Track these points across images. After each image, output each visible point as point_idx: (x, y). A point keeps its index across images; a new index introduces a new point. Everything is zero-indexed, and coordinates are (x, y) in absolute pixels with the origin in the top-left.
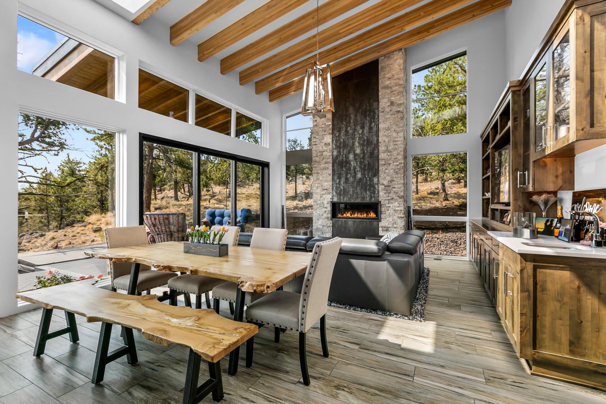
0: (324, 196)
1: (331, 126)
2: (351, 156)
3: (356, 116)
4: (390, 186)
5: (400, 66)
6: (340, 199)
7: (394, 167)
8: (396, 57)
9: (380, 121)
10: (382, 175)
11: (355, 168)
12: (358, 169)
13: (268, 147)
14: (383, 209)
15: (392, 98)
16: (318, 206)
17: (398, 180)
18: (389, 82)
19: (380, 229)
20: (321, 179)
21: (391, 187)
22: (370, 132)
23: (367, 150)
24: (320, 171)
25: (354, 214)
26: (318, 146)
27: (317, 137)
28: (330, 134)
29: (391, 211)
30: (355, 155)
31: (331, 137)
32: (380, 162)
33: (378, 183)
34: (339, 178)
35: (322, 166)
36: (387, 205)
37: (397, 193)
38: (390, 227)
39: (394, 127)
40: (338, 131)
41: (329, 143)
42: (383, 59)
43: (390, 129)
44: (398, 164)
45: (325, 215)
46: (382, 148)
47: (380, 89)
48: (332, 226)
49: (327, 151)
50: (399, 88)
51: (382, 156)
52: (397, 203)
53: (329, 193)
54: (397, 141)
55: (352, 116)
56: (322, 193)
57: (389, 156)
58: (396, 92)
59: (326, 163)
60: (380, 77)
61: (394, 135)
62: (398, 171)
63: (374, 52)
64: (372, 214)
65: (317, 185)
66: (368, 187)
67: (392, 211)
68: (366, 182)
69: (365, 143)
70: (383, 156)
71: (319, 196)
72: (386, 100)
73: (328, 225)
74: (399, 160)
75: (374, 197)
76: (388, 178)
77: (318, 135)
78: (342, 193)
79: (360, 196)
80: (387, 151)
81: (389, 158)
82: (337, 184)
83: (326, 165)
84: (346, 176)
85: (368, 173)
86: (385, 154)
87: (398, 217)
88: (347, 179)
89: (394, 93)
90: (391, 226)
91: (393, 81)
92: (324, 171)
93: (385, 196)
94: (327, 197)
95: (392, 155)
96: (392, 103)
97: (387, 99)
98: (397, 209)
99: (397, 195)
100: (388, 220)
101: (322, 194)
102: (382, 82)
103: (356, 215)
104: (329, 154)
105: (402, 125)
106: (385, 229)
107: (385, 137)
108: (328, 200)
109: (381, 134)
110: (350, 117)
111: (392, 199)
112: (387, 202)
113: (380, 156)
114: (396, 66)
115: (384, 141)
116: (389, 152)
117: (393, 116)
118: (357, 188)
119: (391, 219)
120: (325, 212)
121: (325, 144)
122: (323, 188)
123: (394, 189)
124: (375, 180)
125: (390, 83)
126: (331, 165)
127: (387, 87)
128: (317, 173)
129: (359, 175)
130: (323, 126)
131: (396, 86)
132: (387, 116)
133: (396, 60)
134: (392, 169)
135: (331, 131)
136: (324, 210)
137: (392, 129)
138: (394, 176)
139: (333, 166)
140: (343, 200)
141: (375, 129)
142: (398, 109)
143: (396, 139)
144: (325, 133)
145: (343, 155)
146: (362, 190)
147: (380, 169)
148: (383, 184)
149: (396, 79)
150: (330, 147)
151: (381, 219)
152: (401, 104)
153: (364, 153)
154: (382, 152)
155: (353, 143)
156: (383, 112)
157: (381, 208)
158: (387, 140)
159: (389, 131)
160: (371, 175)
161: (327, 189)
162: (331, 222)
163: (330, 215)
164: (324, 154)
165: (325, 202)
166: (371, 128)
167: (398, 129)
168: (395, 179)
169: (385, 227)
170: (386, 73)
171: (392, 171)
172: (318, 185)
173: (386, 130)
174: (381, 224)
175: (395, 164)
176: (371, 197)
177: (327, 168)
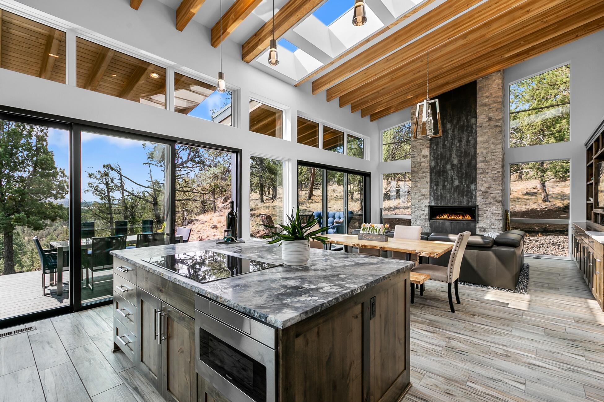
0: (422, 201)
1: (429, 141)
2: (449, 167)
3: (453, 131)
4: (487, 192)
5: (498, 85)
6: (437, 203)
7: (491, 175)
8: (494, 78)
9: (478, 135)
10: (479, 183)
11: (452, 177)
12: (456, 177)
13: (369, 160)
14: (480, 212)
15: (490, 115)
16: (416, 209)
17: (496, 187)
18: (487, 100)
19: (478, 229)
20: (419, 185)
21: (489, 193)
22: (467, 145)
23: (464, 161)
24: (418, 180)
25: (451, 216)
26: (416, 158)
28: (427, 147)
29: (489, 214)
30: (453, 165)
31: (429, 150)
32: (478, 171)
33: (476, 189)
34: (437, 185)
35: (420, 175)
36: (484, 209)
37: (495, 198)
38: (487, 228)
39: (492, 140)
40: (436, 145)
41: (427, 156)
42: (481, 81)
43: (488, 142)
44: (496, 172)
45: (423, 217)
46: (479, 159)
47: (478, 107)
48: (430, 227)
49: (425, 162)
50: (497, 105)
51: (479, 165)
52: (495, 207)
53: (427, 198)
54: (495, 152)
55: (450, 132)
56: (420, 198)
57: (486, 165)
58: (494, 109)
59: (423, 172)
60: (478, 96)
61: (492, 147)
62: (496, 178)
63: (471, 75)
64: (468, 217)
65: (415, 191)
66: (465, 193)
67: (490, 214)
68: (464, 189)
69: (463, 155)
70: (480, 166)
71: (417, 201)
72: (484, 116)
73: (426, 225)
74: (497, 169)
75: (471, 202)
76: (486, 185)
77: (416, 148)
78: (439, 198)
79: (457, 201)
80: (485, 161)
81: (487, 167)
82: (434, 190)
83: (424, 174)
84: (444, 183)
85: (466, 180)
86: (483, 164)
87: (496, 219)
88: (444, 187)
89: (492, 110)
90: (488, 227)
91: (491, 99)
92: (422, 180)
93: (482, 200)
94: (425, 202)
95: (490, 165)
96: (490, 119)
97: (485, 115)
98: (494, 212)
99: (495, 200)
100: (485, 222)
102: (480, 101)
103: (453, 217)
104: (427, 165)
105: (500, 138)
106: (482, 230)
107: (482, 149)
108: (426, 204)
109: (478, 146)
110: (448, 133)
111: (490, 203)
112: (485, 206)
113: (477, 166)
114: (494, 86)
115: (482, 153)
116: (486, 162)
117: (491, 130)
118: (454, 193)
119: (488, 221)
120: (423, 214)
121: (423, 156)
122: (421, 193)
123: (492, 195)
124: (473, 187)
125: (488, 101)
126: (429, 174)
127: (485, 105)
128: (415, 181)
129: (456, 183)
130: (421, 141)
131: (495, 103)
132: (485, 131)
133: (495, 80)
134: (489, 177)
135: (428, 145)
136: (422, 212)
137: (490, 142)
138: (492, 183)
139: (431, 175)
140: (441, 204)
141: (472, 142)
142: (497, 124)
143: (494, 151)
144: (423, 147)
145: (440, 165)
146: (459, 196)
147: (477, 177)
148: (481, 191)
149: (494, 98)
150: (428, 159)
151: (478, 221)
152: (499, 119)
153: (461, 164)
154: (479, 162)
155: (451, 155)
156: (481, 127)
157: (478, 211)
158: (484, 151)
159: (487, 144)
160: (469, 183)
161: (424, 195)
162: (429, 223)
163: (427, 217)
164: (422, 165)
165: (423, 206)
166: (468, 142)
167: (496, 141)
168: (492, 186)
169: (482, 228)
170: (484, 92)
171: (489, 179)
173: (484, 143)
174: (478, 225)
175: (492, 172)
176: (468, 202)
177: (425, 177)
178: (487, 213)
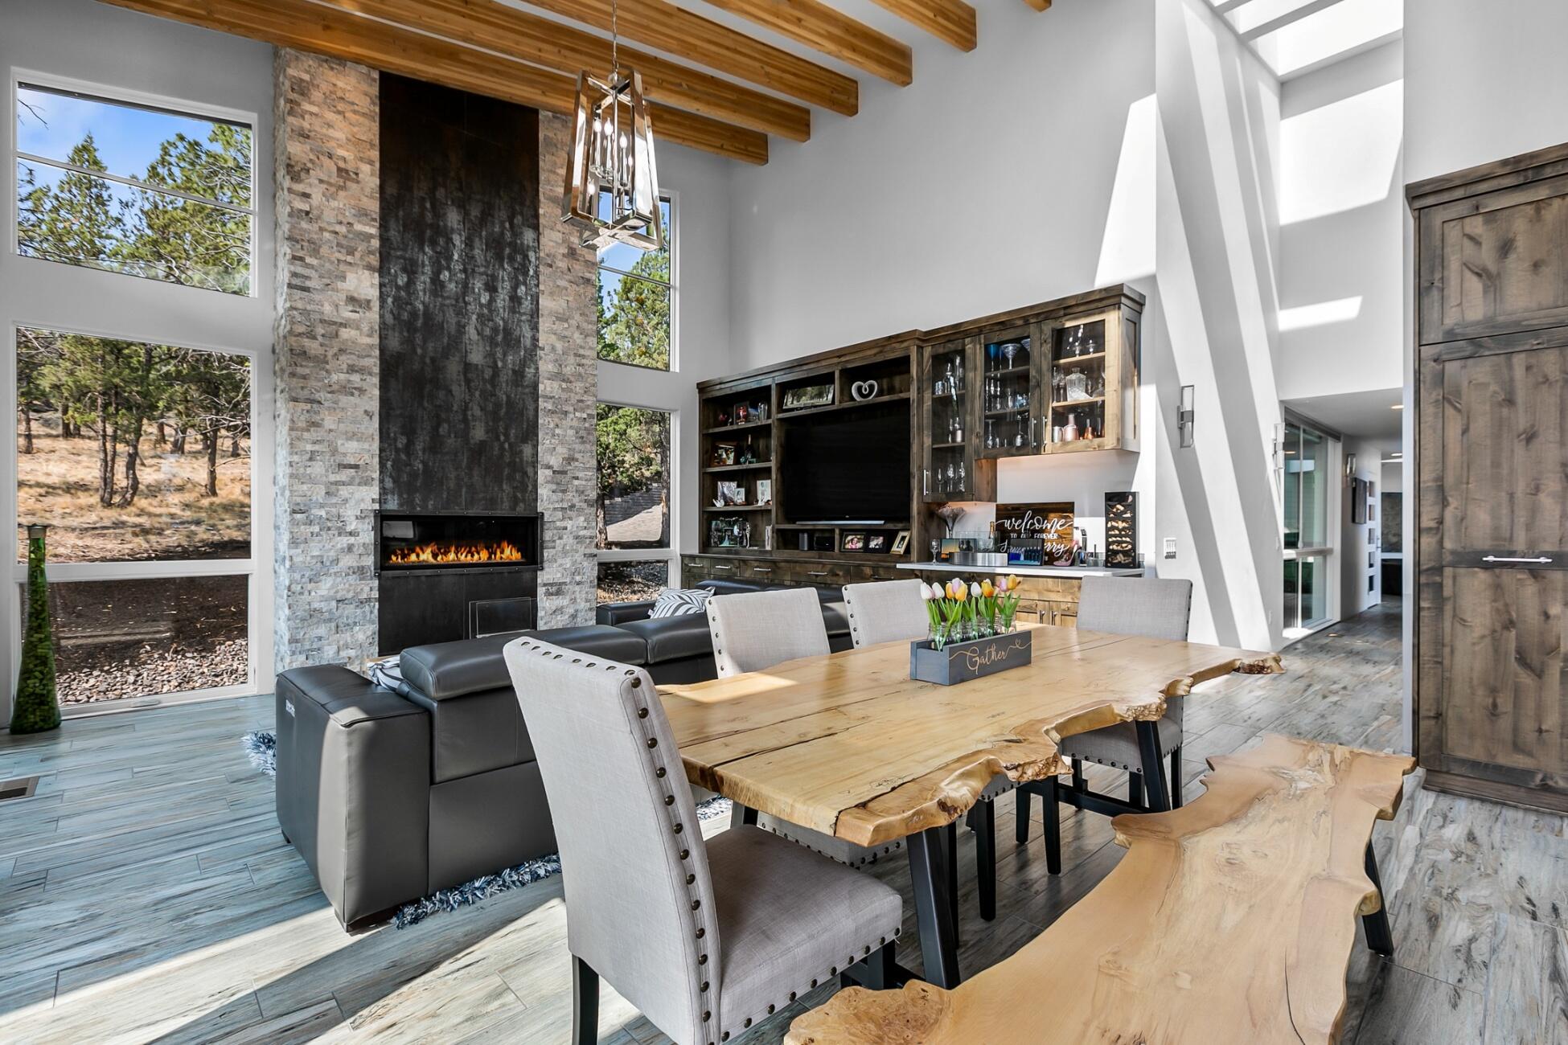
0: (344, 492)
1: (375, 243)
2: (452, 368)
3: (469, 243)
4: (566, 472)
6: (410, 502)
7: (575, 423)
9: (542, 287)
10: (545, 441)
11: (465, 409)
12: (478, 412)
14: (548, 535)
16: (316, 529)
17: (585, 459)
18: (563, 190)
19: (541, 591)
20: (329, 422)
21: (570, 475)
22: (513, 311)
23: (504, 361)
24: (321, 396)
25: (446, 553)
26: (317, 297)
27: (308, 260)
28: (369, 267)
29: (568, 540)
30: (467, 366)
31: (376, 282)
32: (542, 404)
33: (534, 463)
34: (410, 432)
35: (334, 377)
36: (558, 524)
37: (583, 492)
38: (565, 583)
39: (577, 317)
40: (404, 270)
41: (368, 302)
42: (549, 119)
43: (566, 321)
44: (585, 416)
45: (348, 561)
46: (546, 366)
47: (540, 197)
48: (381, 600)
49: (358, 328)
51: (546, 387)
52: (582, 519)
53: (366, 482)
54: (583, 357)
55: (457, 240)
56: (333, 478)
57: (563, 390)
59: (352, 369)
60: (539, 163)
61: (577, 338)
62: (584, 434)
64: (507, 551)
65: (309, 447)
66: (506, 471)
67: (571, 540)
68: (501, 456)
69: (499, 338)
70: (548, 389)
71: (321, 489)
72: (555, 236)
73: (362, 596)
74: (588, 407)
75: (524, 501)
76: (562, 451)
77: (315, 252)
78: (418, 483)
79: (481, 495)
80: (559, 376)
81: (564, 396)
82: (397, 450)
83: (356, 378)
84: (436, 428)
85: (507, 428)
86: (556, 385)
87: (585, 555)
88: (436, 440)
90: (568, 580)
92: (344, 400)
93: (554, 497)
94: (357, 496)
95: (571, 390)
96: (571, 252)
97: (560, 235)
98: (582, 533)
99: (582, 497)
100: (561, 565)
101: (336, 483)
102: (546, 181)
103: (452, 556)
104: (369, 340)
106: (554, 589)
107: (553, 337)
108: (363, 506)
109: (544, 324)
110: (449, 240)
111: (572, 507)
112: (559, 514)
113: (541, 387)
115: (553, 348)
116: (563, 380)
117: (574, 287)
118: (470, 469)
119: (567, 562)
120: (350, 548)
121: (351, 300)
122: (339, 459)
123: (576, 482)
124: (527, 450)
126: (376, 380)
127: (558, 202)
128: (312, 401)
129: (479, 433)
130: (343, 229)
132: (560, 283)
134: (570, 427)
135: (375, 260)
136: (345, 541)
137: (573, 322)
138: (578, 447)
139: (384, 386)
140: (424, 506)
141: (527, 305)
142: (588, 275)
143: (581, 352)
144: (349, 259)
145: (423, 356)
146: (488, 479)
147: (540, 421)
148: (549, 467)
150: (374, 315)
151: (542, 562)
152: (592, 263)
153: (494, 367)
154: (546, 375)
155: (461, 329)
156: (550, 266)
157: (542, 531)
158: (559, 347)
159: (565, 325)
160: (517, 437)
161: (356, 467)
162: (376, 583)
163: (369, 561)
164: (345, 333)
165: (350, 513)
166: (515, 299)
168: (577, 456)
169: (551, 585)
170: (556, 160)
171: (570, 432)
172: (317, 447)
173: (558, 319)
174: (543, 577)
175: (577, 414)
176: (515, 501)
177: (361, 391)
178: (565, 537)
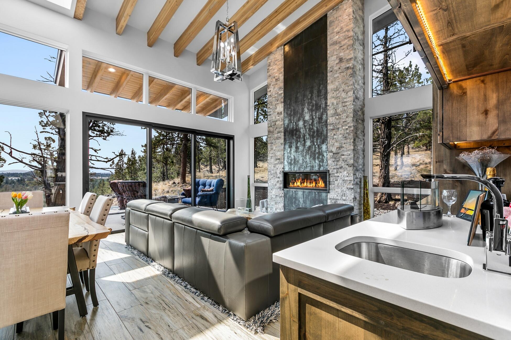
0: (277, 166)
1: (283, 95)
2: (301, 123)
3: (305, 80)
4: (338, 153)
5: (349, 15)
6: (291, 168)
7: (342, 132)
8: (345, 7)
9: (328, 82)
10: (330, 141)
11: (304, 136)
12: (308, 136)
13: (233, 121)
14: (331, 179)
15: (341, 54)
16: (272, 176)
17: (348, 146)
18: (337, 37)
19: (329, 201)
20: (274, 148)
21: (340, 154)
22: (318, 96)
23: (315, 116)
24: (273, 141)
25: (304, 183)
26: (272, 116)
27: (271, 107)
28: (282, 103)
29: (340, 181)
30: (305, 121)
31: (283, 106)
32: (329, 127)
33: (327, 151)
34: (290, 147)
35: (275, 136)
36: (336, 175)
37: (346, 161)
38: (338, 199)
39: (343, 86)
40: (289, 99)
41: (281, 112)
42: (332, 13)
43: (338, 90)
44: (347, 127)
45: (278, 185)
46: (330, 112)
47: (328, 47)
48: (284, 197)
49: (279, 121)
50: (348, 41)
52: (346, 172)
53: (281, 163)
54: (346, 102)
55: (302, 81)
56: (275, 163)
57: (337, 119)
58: (345, 47)
59: (279, 132)
60: (328, 33)
61: (343, 95)
62: (347, 135)
63: (322, 7)
65: (271, 155)
66: (317, 155)
67: (341, 182)
68: (315, 150)
69: (314, 108)
70: (331, 121)
71: (273, 166)
72: (334, 58)
73: (281, 195)
74: (348, 123)
75: (323, 166)
76: (337, 145)
77: (272, 105)
78: (293, 162)
79: (309, 165)
80: (336, 114)
81: (337, 122)
82: (288, 153)
83: (279, 134)
84: (297, 144)
85: (317, 140)
86: (334, 118)
87: (347, 188)
88: (297, 148)
89: (342, 48)
90: (339, 198)
91: (341, 35)
92: (277, 141)
93: (333, 164)
94: (279, 167)
95: (341, 118)
96: (341, 60)
97: (335, 56)
98: (346, 178)
99: (346, 163)
100: (337, 192)
101: (275, 164)
102: (331, 39)
104: (281, 123)
105: (351, 83)
107: (333, 99)
108: (280, 170)
109: (329, 97)
110: (300, 82)
111: (341, 167)
112: (335, 171)
113: (328, 121)
114: (345, 17)
115: (333, 104)
116: (337, 115)
117: (342, 74)
118: (306, 156)
119: (339, 190)
120: (278, 181)
121: (278, 113)
122: (276, 157)
123: (343, 157)
124: (324, 147)
125: (339, 38)
126: (283, 134)
127: (335, 43)
128: (271, 143)
129: (308, 143)
130: (276, 95)
131: (345, 39)
132: (336, 76)
133: (345, 10)
134: (340, 134)
135: (282, 100)
136: (277, 179)
137: (341, 89)
139: (285, 135)
140: (294, 169)
141: (323, 91)
142: (348, 66)
143: (345, 100)
144: (278, 102)
145: (293, 123)
146: (311, 159)
147: (328, 134)
148: (332, 152)
149: (345, 32)
150: (283, 115)
151: (329, 189)
152: (351, 59)
153: (313, 119)
154: (331, 115)
155: (303, 110)
156: (332, 71)
157: (329, 177)
158: (335, 102)
159: (338, 92)
160: (320, 143)
161: (279, 159)
162: (283, 192)
163: (282, 186)
164: (277, 123)
165: (278, 172)
166: (319, 91)
167: (347, 88)
168: (344, 145)
169: (333, 199)
170: (335, 27)
171: (340, 136)
172: (272, 155)
173: (335, 91)
174: (329, 196)
175: (344, 128)
176: (320, 166)
177: (280, 137)
178: (338, 180)
